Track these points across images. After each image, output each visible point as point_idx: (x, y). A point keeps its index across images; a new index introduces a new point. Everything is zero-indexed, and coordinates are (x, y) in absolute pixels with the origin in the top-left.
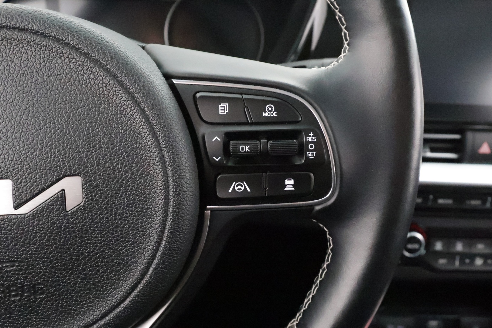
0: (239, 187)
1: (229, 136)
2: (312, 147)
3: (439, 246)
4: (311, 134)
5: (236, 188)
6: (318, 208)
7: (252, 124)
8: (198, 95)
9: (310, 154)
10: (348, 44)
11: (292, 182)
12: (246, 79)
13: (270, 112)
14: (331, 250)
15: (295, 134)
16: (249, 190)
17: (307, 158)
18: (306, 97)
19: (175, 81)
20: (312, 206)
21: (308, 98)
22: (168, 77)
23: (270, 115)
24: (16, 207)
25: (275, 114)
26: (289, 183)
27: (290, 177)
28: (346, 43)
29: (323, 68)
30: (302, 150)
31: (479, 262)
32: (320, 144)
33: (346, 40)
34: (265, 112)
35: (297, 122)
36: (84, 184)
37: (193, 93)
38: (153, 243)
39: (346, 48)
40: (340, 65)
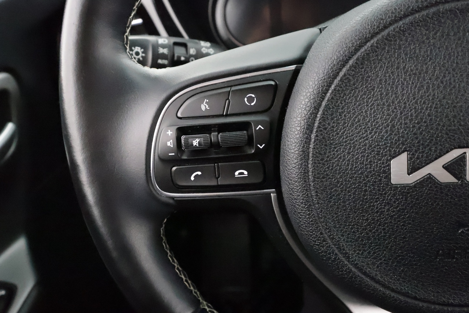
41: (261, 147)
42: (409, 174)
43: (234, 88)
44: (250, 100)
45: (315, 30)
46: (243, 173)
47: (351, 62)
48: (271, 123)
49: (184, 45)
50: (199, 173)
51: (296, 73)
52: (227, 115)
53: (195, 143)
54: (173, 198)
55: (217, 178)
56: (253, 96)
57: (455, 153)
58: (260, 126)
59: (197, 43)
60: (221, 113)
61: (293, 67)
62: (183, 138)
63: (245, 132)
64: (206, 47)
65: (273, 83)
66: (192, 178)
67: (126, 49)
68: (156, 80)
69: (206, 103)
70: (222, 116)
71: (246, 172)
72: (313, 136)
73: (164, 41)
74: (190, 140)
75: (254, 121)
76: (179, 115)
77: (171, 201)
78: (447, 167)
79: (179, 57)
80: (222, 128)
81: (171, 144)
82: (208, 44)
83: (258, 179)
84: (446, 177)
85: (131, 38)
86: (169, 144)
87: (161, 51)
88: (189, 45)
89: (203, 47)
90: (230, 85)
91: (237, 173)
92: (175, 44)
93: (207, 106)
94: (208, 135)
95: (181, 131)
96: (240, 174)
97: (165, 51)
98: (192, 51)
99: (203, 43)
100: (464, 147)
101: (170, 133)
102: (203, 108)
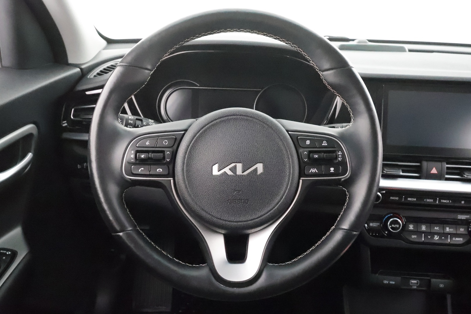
0: (313, 170)
1: (310, 152)
2: (340, 156)
3: (411, 227)
4: (340, 152)
5: (312, 171)
6: (343, 180)
7: (318, 148)
8: (299, 137)
9: (339, 159)
10: (353, 120)
11: (333, 169)
12: (316, 132)
13: (325, 144)
14: (348, 198)
15: (334, 152)
16: (317, 172)
17: (339, 160)
18: (338, 138)
19: (290, 133)
20: (341, 179)
21: (339, 139)
22: (287, 131)
23: (325, 145)
24: (243, 173)
25: (326, 144)
26: (332, 169)
27: (332, 167)
28: (352, 119)
29: (344, 128)
30: (337, 157)
31: (436, 238)
32: (343, 155)
33: (352, 118)
34: (323, 144)
35: (335, 147)
36: (263, 166)
37: (297, 136)
38: (285, 188)
39: (352, 121)
40: (350, 127)
41: (168, 160)
42: (218, 171)
43: (159, 138)
44: (166, 142)
45: (195, 120)
46: (160, 170)
47: (201, 132)
48: (173, 152)
49: (141, 120)
50: (143, 169)
51: (184, 134)
52: (156, 147)
53: (143, 156)
54: (130, 179)
55: (150, 171)
56: (167, 141)
57: (233, 165)
58: (168, 152)
59: (147, 120)
60: (154, 146)
61: (183, 132)
62: (138, 154)
63: (162, 154)
64: (151, 122)
65: (175, 137)
66: (140, 171)
67: (118, 119)
68: (129, 132)
69: (148, 142)
70: (154, 147)
71: (161, 170)
72: (186, 156)
73: (132, 117)
74: (140, 155)
75: (166, 150)
76: (137, 146)
77: (129, 180)
78: (230, 169)
79: (138, 125)
80: (153, 152)
81: (133, 156)
82: (153, 121)
83: (166, 173)
84: (230, 173)
85: (121, 115)
86: (132, 156)
87: (130, 121)
88: (144, 120)
89: (150, 122)
90: (158, 136)
91: (158, 170)
92: (137, 119)
93: (149, 143)
94: (148, 154)
95: (137, 152)
96: (159, 170)
97: (132, 122)
98: (144, 123)
99: (150, 120)
100: (236, 163)
101: (133, 152)
102: (147, 144)
